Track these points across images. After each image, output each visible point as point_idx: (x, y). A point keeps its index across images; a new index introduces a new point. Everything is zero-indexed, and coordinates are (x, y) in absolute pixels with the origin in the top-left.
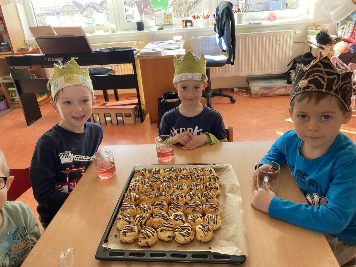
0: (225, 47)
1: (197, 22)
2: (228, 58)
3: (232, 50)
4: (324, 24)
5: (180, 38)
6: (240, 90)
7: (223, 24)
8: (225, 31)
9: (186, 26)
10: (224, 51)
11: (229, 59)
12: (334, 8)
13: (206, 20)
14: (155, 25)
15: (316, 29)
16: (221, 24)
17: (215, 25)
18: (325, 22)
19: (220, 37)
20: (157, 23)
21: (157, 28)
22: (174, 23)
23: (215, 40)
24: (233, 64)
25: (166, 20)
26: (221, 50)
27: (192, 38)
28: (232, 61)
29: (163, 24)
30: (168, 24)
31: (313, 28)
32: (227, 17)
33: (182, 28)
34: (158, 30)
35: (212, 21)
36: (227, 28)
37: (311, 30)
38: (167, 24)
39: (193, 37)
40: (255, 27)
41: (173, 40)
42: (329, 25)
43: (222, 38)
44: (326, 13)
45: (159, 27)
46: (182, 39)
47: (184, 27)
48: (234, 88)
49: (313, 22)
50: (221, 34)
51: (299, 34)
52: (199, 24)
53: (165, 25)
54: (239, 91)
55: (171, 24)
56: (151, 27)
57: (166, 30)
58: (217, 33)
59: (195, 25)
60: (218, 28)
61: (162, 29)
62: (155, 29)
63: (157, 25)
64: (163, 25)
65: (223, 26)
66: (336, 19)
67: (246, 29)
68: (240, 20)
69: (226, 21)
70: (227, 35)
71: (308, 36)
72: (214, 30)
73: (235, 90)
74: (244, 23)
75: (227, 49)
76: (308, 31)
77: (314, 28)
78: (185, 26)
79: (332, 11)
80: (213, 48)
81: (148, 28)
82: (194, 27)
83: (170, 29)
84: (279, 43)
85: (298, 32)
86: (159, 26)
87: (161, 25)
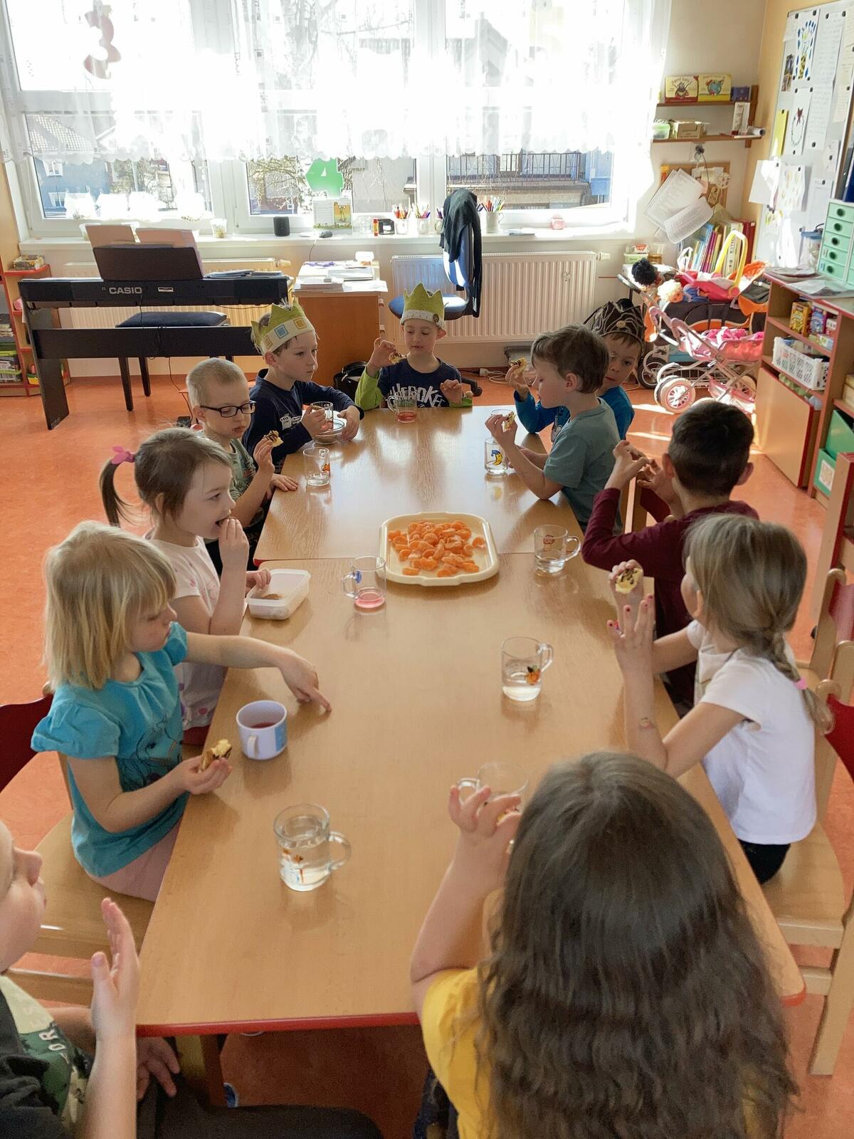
0: (461, 281)
1: (403, 225)
2: (467, 303)
3: (474, 288)
4: (655, 244)
5: (369, 256)
6: (492, 372)
7: (458, 236)
8: (462, 250)
9: (381, 231)
10: (459, 288)
11: (469, 305)
12: (673, 213)
13: (422, 222)
14: (315, 227)
15: (639, 251)
16: (455, 236)
17: (442, 235)
18: (656, 240)
19: (451, 260)
20: (318, 223)
21: (319, 232)
22: (353, 225)
23: (442, 266)
24: (476, 315)
25: (339, 217)
26: (453, 287)
27: (393, 257)
28: (475, 308)
29: (333, 224)
30: (342, 226)
31: (633, 249)
32: (466, 222)
33: (372, 236)
34: (323, 237)
35: (437, 223)
36: (465, 242)
37: (630, 253)
38: (340, 224)
39: (396, 257)
40: (522, 242)
41: (355, 260)
42: (664, 245)
43: (456, 263)
44: (658, 223)
45: (324, 231)
46: (373, 260)
47: (376, 235)
48: (479, 369)
49: (633, 238)
50: (455, 255)
51: (607, 260)
52: (409, 230)
53: (337, 227)
54: (489, 375)
55: (349, 227)
56: (307, 230)
57: (338, 238)
58: (445, 251)
59: (400, 231)
60: (449, 243)
61: (330, 235)
62: (315, 236)
63: (319, 227)
64: (331, 228)
65: (457, 240)
66: (676, 235)
67: (503, 244)
68: (492, 225)
69: (463, 229)
70: (465, 257)
71: (624, 265)
72: (441, 245)
73: (482, 371)
74: (501, 232)
75: (465, 285)
76: (625, 255)
77: (636, 250)
78: (378, 232)
79: (668, 218)
80: (437, 282)
81: (299, 230)
82: (398, 233)
83: (347, 236)
84: (569, 276)
85: (606, 256)
86: (323, 227)
87: (327, 227)
